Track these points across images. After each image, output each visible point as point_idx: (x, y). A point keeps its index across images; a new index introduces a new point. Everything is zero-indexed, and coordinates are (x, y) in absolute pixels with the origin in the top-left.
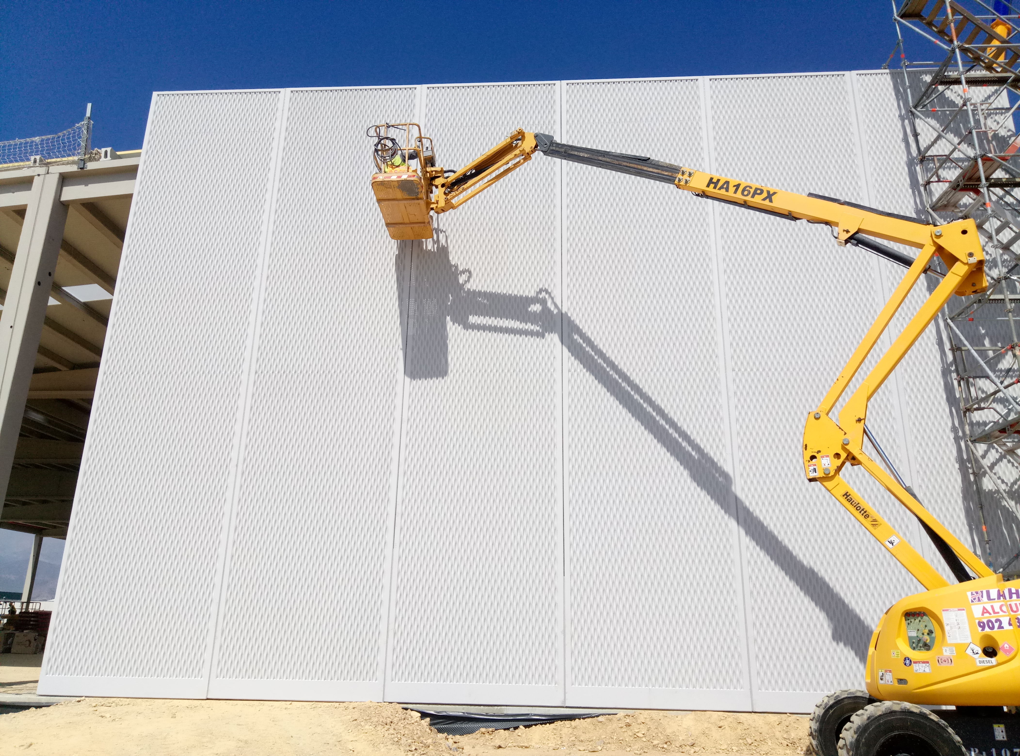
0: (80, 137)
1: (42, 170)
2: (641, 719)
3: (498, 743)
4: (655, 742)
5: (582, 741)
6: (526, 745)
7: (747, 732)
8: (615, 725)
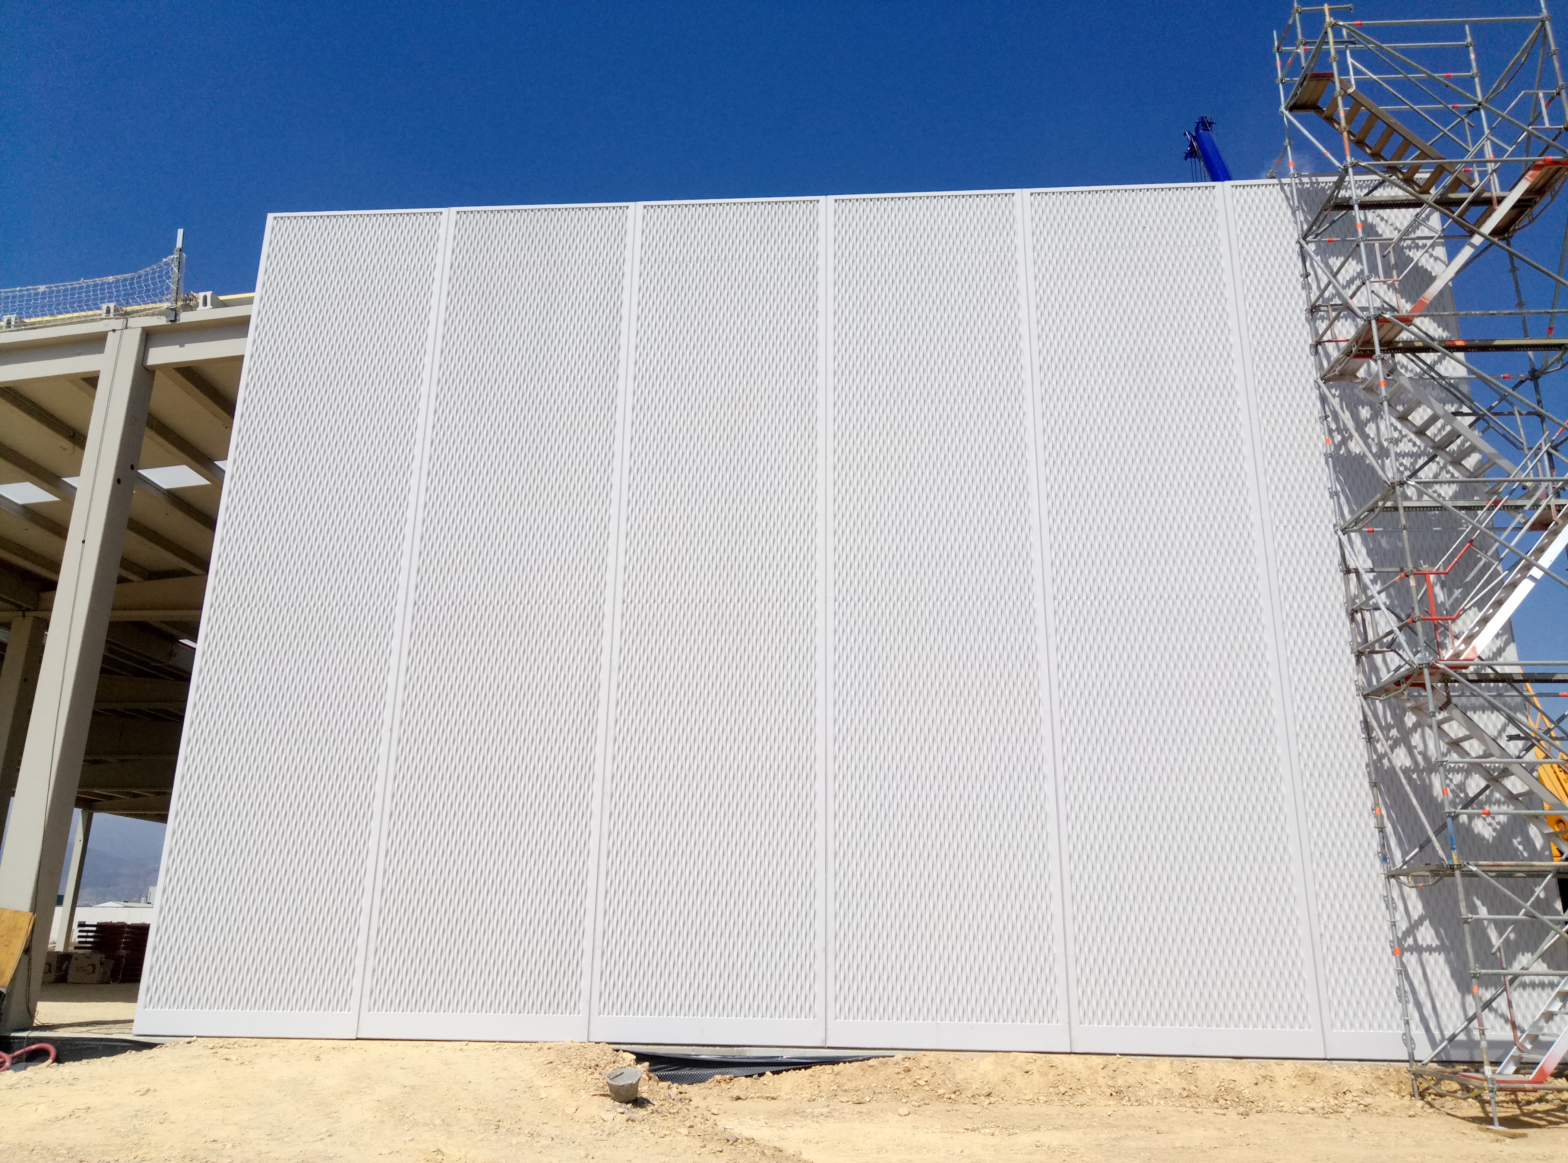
0: (170, 277)
1: (118, 324)
2: (925, 1062)
3: (736, 1093)
4: (941, 1091)
5: (846, 1091)
6: (773, 1095)
7: (1060, 1078)
8: (891, 1070)
